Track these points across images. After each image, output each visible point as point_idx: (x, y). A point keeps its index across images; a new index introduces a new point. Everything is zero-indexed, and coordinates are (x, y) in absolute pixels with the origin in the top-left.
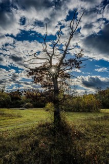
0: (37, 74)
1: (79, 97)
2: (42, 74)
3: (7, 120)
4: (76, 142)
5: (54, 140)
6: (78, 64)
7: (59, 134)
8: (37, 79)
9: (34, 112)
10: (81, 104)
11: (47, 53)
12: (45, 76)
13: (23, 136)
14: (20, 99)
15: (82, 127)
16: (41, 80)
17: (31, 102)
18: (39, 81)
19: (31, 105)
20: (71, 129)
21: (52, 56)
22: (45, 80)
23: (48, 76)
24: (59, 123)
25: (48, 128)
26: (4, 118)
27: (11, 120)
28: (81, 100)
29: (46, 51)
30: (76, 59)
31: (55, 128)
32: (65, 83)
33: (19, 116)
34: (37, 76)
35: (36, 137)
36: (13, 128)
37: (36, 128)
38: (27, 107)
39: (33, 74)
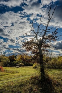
0: (28, 46)
1: (55, 58)
2: (31, 45)
3: (10, 75)
4: (56, 88)
5: (42, 87)
6: (54, 38)
7: (45, 83)
8: (28, 48)
9: (25, 69)
10: (57, 63)
11: (34, 32)
12: (33, 46)
13: (22, 85)
14: (15, 61)
15: (59, 78)
16: (31, 49)
17: (22, 62)
18: (29, 50)
19: (23, 64)
20: (52, 80)
21: (37, 34)
22: (33, 49)
23: (36, 46)
24: (44, 76)
25: (37, 79)
26: (8, 73)
27: (12, 75)
28: (57, 60)
29: (33, 30)
30: (53, 35)
31: (42, 79)
32: (47, 50)
33: (17, 72)
34: (28, 47)
35: (30, 85)
36: (14, 79)
37: (30, 80)
38: (21, 66)
39: (25, 46)
